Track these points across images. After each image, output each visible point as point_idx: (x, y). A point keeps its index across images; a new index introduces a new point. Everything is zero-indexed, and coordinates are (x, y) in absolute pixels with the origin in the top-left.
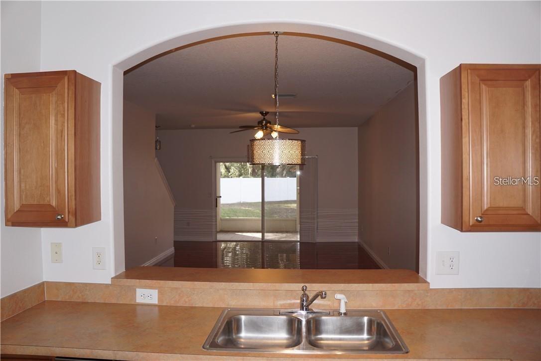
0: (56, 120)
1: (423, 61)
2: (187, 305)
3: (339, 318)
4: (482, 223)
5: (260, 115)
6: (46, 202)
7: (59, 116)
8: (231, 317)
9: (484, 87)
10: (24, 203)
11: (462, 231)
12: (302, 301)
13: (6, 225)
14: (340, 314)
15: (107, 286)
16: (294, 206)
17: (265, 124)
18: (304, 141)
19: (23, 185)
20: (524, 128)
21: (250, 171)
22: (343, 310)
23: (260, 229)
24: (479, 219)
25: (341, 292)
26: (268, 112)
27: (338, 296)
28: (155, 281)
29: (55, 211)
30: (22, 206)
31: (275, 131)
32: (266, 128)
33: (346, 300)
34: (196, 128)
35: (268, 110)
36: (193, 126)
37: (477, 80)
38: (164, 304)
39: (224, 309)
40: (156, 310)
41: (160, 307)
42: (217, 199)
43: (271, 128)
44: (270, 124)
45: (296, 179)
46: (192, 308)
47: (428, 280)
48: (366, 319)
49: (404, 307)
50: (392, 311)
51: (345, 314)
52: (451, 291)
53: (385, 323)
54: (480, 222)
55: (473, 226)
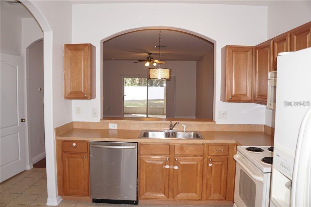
0: (84, 61)
1: (215, 41)
2: (128, 129)
3: (183, 133)
4: (232, 99)
5: (148, 54)
6: (80, 91)
7: (85, 60)
8: (145, 132)
9: (234, 53)
10: (72, 91)
11: (225, 102)
12: (170, 127)
13: (64, 99)
14: (183, 131)
15: (98, 123)
16: (163, 102)
17: (150, 59)
18: (171, 69)
19: (71, 85)
20: (247, 68)
21: (137, 82)
22: (184, 130)
23: (146, 113)
24: (231, 98)
25: (184, 124)
26: (152, 53)
27: (183, 125)
28: (116, 120)
29: (84, 94)
30: (71, 92)
31: (155, 62)
32: (151, 61)
33: (186, 127)
34: (115, 60)
35: (152, 52)
36: (113, 59)
37: (231, 51)
38: (120, 129)
39: (142, 131)
40: (116, 131)
41: (118, 130)
42: (124, 96)
43: (153, 61)
44: (153, 59)
45: (164, 87)
46: (130, 130)
47: (216, 121)
48: (192, 133)
49: (207, 130)
50: (202, 132)
51: (185, 132)
52: (223, 125)
53: (199, 134)
54: (231, 99)
55: (229, 100)
